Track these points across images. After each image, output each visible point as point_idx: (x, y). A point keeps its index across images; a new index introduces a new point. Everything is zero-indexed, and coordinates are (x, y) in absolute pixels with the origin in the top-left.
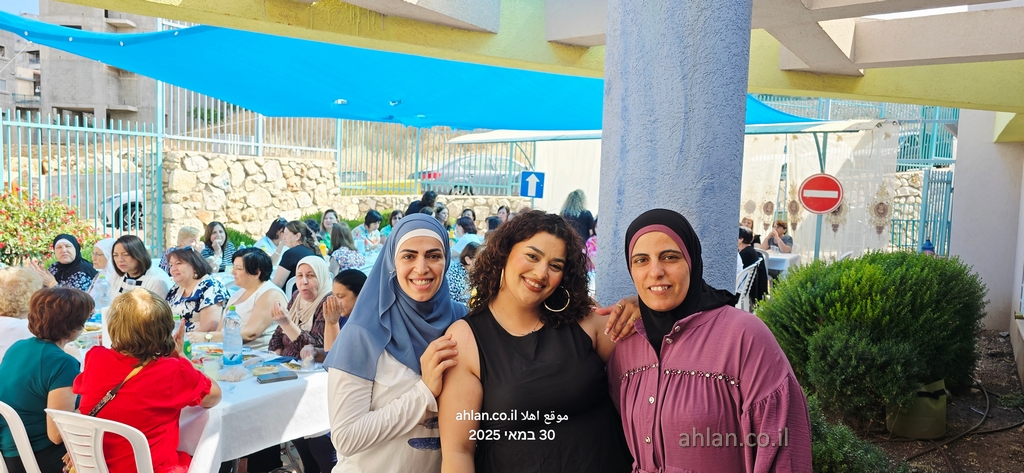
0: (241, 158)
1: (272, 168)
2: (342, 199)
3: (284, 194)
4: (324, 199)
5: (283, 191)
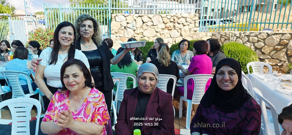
0: (140, 15)
1: (157, 19)
2: (200, 33)
3: (163, 31)
4: (187, 33)
5: (163, 29)
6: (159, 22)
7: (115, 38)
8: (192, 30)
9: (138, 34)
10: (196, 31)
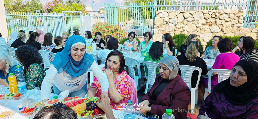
0: (182, 11)
2: (243, 30)
3: (204, 26)
4: (229, 29)
5: (203, 24)
6: (201, 18)
7: (158, 32)
8: (235, 26)
9: (178, 29)
10: (238, 27)
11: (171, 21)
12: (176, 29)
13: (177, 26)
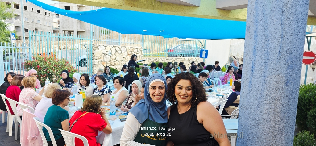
0: (114, 46)
1: (123, 49)
5: (127, 56)
6: (125, 51)
7: (98, 63)
11: (107, 53)
12: (111, 60)
13: (112, 58)
